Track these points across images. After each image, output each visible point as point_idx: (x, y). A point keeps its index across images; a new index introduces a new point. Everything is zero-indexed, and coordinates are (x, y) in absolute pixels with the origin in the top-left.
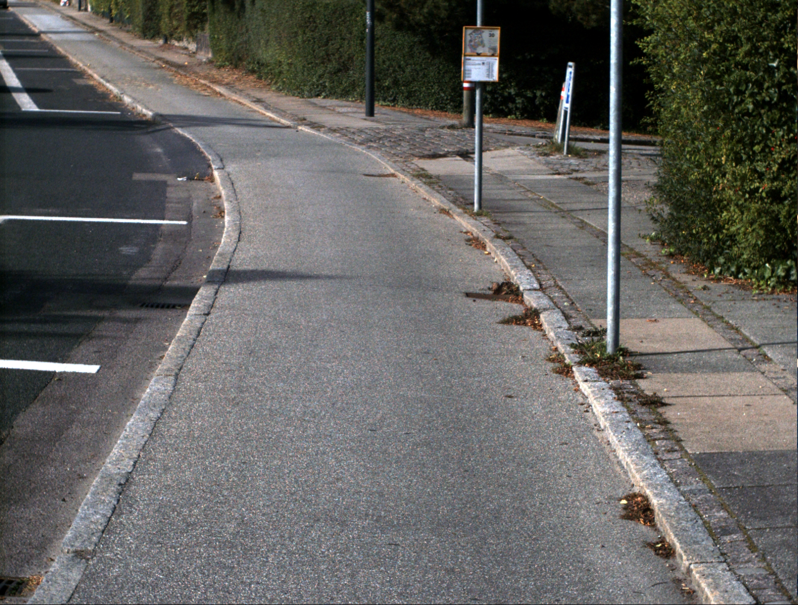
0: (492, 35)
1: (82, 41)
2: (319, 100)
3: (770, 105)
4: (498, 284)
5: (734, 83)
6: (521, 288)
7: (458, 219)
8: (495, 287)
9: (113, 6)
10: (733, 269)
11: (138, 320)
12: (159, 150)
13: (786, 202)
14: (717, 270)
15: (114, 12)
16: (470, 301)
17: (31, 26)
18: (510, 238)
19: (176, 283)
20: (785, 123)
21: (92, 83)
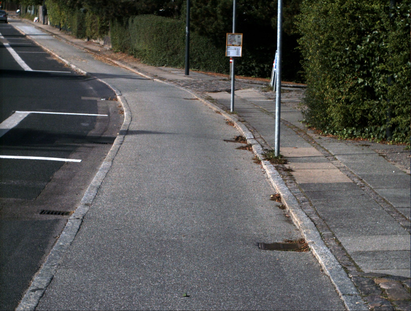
0: (239, 37)
1: (47, 40)
2: (163, 68)
3: (345, 65)
4: (237, 136)
5: (332, 56)
6: (246, 138)
7: (223, 115)
8: (236, 137)
9: (61, 22)
10: (332, 131)
11: (93, 147)
12: (91, 88)
13: (352, 104)
14: (326, 132)
15: (62, 25)
16: (225, 142)
17: (21, 32)
18: (245, 121)
19: (106, 136)
20: (352, 72)
21: (55, 59)
